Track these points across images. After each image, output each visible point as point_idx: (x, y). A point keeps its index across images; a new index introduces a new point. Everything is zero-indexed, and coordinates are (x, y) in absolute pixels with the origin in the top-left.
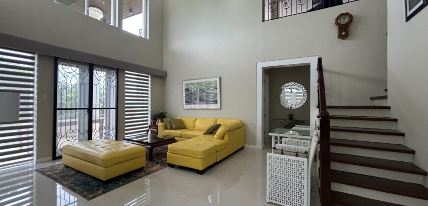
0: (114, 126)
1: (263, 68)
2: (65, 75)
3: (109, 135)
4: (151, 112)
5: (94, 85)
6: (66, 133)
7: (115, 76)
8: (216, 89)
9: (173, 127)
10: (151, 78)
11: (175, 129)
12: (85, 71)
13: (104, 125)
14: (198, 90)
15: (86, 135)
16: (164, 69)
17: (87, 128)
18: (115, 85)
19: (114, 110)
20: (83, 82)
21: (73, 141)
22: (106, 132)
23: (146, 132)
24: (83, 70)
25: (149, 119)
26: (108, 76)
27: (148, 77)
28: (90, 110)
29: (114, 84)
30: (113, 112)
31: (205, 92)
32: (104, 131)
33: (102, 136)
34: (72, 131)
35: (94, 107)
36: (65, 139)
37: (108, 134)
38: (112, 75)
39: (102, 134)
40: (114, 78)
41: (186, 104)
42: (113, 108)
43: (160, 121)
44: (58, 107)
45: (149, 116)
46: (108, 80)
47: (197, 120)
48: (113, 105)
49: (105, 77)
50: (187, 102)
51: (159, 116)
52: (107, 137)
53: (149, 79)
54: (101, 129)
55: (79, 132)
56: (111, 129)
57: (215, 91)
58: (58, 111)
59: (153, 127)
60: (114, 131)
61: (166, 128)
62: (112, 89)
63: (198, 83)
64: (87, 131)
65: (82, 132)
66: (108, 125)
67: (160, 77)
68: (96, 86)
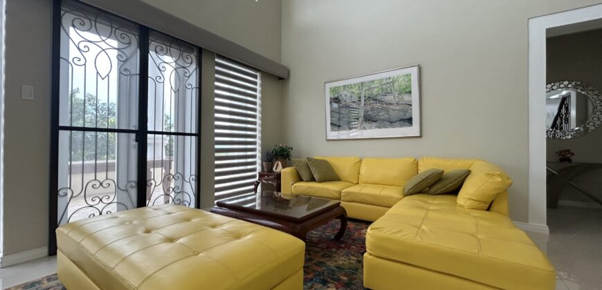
0: (194, 172)
1: (548, 30)
2: (81, 46)
3: (182, 192)
4: (262, 146)
5: (150, 80)
6: (84, 189)
7: (194, 66)
8: (410, 92)
9: (316, 176)
10: (262, 79)
11: (320, 181)
12: (130, 43)
13: (173, 172)
14: (363, 99)
15: (134, 193)
16: (284, 62)
17: (134, 176)
18: (194, 86)
19: (194, 138)
20: (126, 70)
21: (100, 206)
22: (177, 187)
23: (253, 187)
24: (127, 40)
25: (258, 160)
26: (181, 62)
27: (255, 77)
28: (141, 134)
29: (193, 81)
30: (191, 142)
31: (380, 101)
32: (172, 185)
33: (169, 195)
34: (98, 184)
35: (150, 128)
36: (82, 203)
37: (180, 191)
38: (189, 61)
39: (168, 190)
40: (193, 68)
41: (332, 130)
42: (191, 135)
43: (280, 163)
44: (63, 122)
45: (258, 154)
46: (181, 71)
47: (363, 161)
48: (191, 127)
49: (174, 65)
50: (336, 126)
51: (278, 154)
52: (179, 196)
53: (258, 81)
54: (167, 179)
55: (118, 186)
56: (187, 179)
57: (406, 97)
58: (61, 133)
59: (268, 176)
60: (193, 183)
61: (300, 179)
62: (189, 92)
63: (362, 83)
64: (134, 184)
65: (122, 186)
66: (180, 171)
67: (277, 78)
68: (155, 81)
